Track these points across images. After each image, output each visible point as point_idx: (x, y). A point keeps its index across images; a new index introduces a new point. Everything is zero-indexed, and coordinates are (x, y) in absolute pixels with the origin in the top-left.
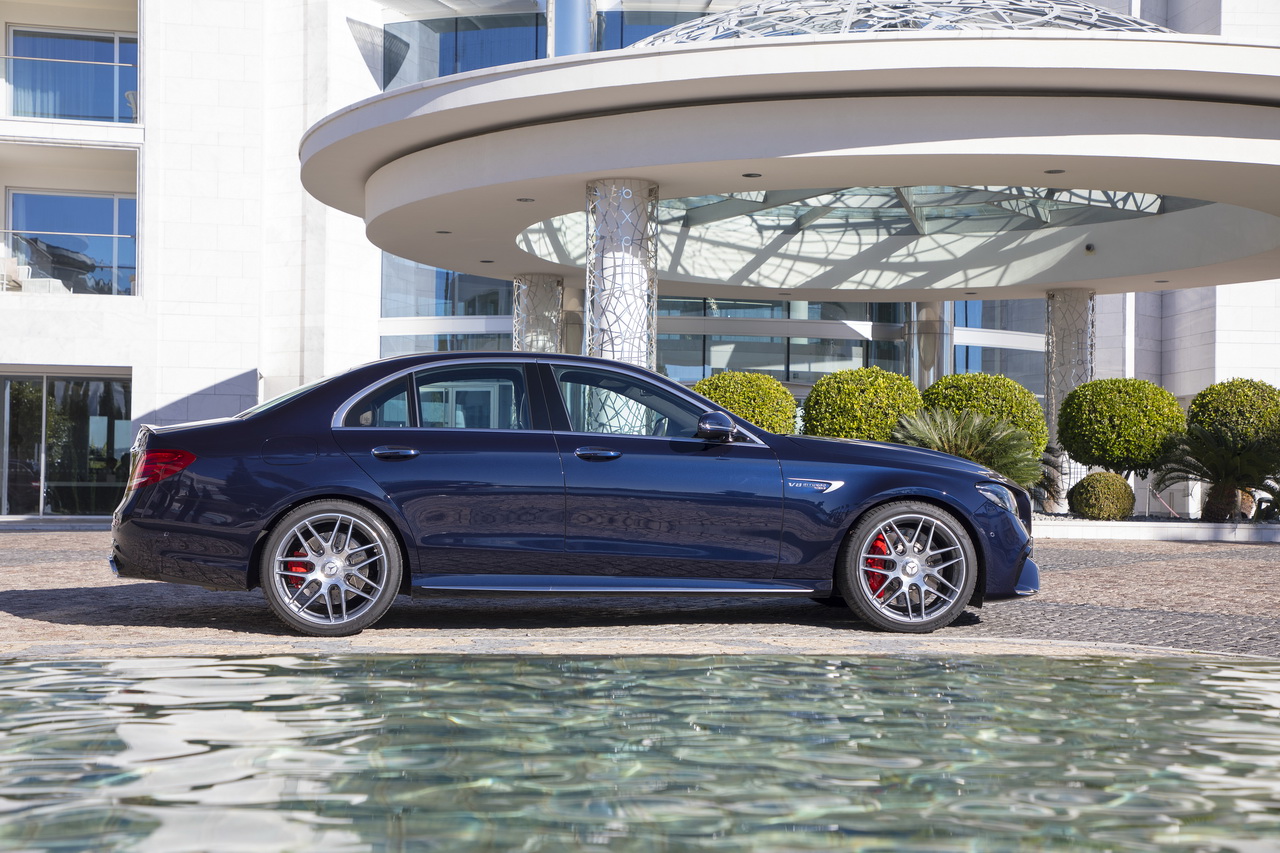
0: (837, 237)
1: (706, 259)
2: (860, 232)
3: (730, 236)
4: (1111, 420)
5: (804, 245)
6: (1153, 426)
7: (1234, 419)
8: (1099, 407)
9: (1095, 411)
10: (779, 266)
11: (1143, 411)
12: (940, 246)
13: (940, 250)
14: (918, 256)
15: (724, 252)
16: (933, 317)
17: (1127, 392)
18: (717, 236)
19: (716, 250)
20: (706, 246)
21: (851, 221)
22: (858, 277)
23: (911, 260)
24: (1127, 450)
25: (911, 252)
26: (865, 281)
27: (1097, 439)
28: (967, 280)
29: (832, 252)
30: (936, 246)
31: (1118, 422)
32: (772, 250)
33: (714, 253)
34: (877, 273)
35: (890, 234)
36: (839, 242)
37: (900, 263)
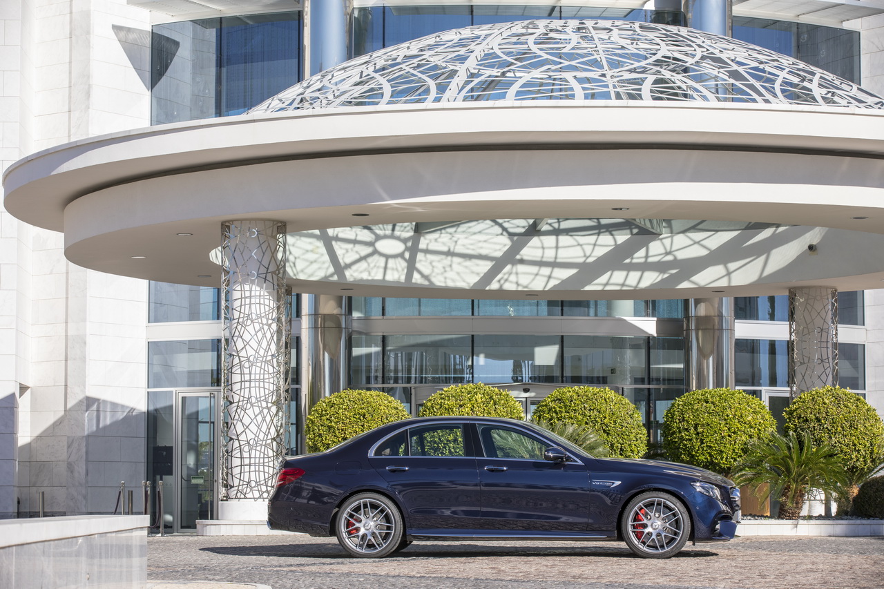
0: (592, 239)
1: (458, 273)
2: (614, 233)
3: (481, 248)
4: (696, 428)
5: (560, 251)
6: (734, 433)
7: (812, 425)
8: (686, 416)
9: (684, 420)
10: (537, 275)
11: (725, 420)
12: (695, 243)
13: (696, 246)
14: (675, 253)
15: (477, 265)
16: (713, 313)
17: (713, 403)
18: (468, 249)
19: (468, 263)
20: (456, 260)
21: (603, 222)
22: (603, 279)
23: (670, 258)
24: (711, 455)
25: (668, 250)
26: (612, 281)
27: (685, 445)
28: (729, 274)
29: (590, 256)
30: (691, 242)
31: (701, 430)
32: (511, 257)
33: (466, 267)
34: (624, 273)
35: (632, 234)
36: (595, 245)
37: (659, 262)
